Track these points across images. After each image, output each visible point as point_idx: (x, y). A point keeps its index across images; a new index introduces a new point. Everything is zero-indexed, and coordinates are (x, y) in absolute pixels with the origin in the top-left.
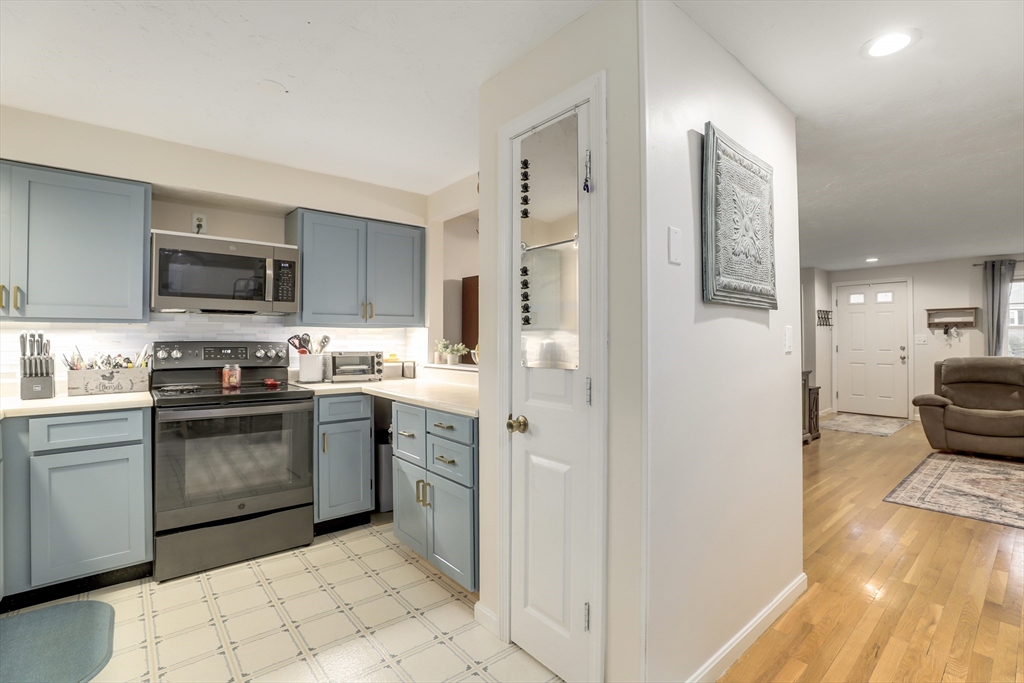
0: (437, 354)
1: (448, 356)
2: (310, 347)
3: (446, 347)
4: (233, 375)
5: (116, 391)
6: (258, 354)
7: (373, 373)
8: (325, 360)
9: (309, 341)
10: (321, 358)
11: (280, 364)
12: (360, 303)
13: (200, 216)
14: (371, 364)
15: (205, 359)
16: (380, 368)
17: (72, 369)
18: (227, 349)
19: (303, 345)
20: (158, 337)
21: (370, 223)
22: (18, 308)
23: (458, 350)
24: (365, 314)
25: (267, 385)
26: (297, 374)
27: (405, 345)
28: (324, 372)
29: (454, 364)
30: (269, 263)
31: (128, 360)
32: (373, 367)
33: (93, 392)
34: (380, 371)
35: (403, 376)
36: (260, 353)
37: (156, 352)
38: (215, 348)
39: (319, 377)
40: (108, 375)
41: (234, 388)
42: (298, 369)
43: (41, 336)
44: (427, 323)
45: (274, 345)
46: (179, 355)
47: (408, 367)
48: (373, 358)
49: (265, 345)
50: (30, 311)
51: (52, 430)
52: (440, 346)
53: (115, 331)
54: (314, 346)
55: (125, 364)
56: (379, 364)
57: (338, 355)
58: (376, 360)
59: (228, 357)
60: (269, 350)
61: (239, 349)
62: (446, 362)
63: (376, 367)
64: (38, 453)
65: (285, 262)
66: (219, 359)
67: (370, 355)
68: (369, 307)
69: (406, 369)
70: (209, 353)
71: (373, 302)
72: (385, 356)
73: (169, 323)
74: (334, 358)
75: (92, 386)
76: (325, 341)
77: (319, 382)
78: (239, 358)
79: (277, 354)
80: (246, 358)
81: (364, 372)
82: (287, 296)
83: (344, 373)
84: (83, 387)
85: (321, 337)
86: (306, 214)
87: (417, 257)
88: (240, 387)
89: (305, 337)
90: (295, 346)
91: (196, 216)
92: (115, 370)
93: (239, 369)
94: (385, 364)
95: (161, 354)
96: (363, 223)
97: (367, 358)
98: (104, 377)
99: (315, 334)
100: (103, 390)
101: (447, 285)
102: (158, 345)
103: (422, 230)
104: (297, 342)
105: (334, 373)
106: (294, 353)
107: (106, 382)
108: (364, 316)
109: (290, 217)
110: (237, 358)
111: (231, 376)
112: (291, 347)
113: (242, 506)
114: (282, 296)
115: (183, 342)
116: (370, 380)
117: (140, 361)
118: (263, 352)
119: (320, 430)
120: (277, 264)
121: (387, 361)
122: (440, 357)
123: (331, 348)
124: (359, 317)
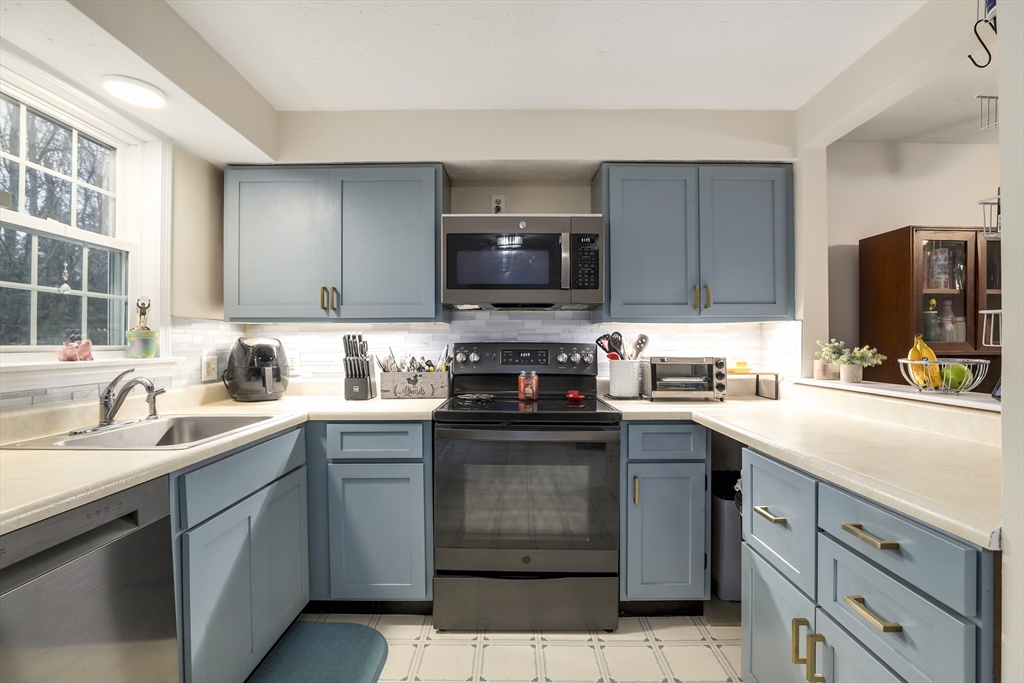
0: (817, 364)
1: (842, 367)
2: (622, 351)
3: (838, 352)
4: (529, 384)
5: (420, 396)
6: (561, 359)
7: (711, 389)
8: (642, 367)
9: (620, 343)
10: (637, 365)
11: (586, 372)
12: (690, 286)
13: (498, 197)
14: (707, 377)
15: (503, 363)
16: (722, 382)
17: (384, 370)
18: (526, 352)
19: (614, 346)
20: (458, 338)
21: (701, 167)
22: (334, 309)
23: (863, 358)
24: (698, 302)
25: (567, 399)
26: (607, 385)
27: (761, 349)
28: (642, 385)
29: (853, 381)
30: (565, 239)
31: (429, 364)
32: (710, 381)
33: (400, 395)
34: (721, 387)
35: (758, 393)
36: (563, 358)
37: (456, 355)
38: (514, 351)
39: (634, 390)
40: (412, 379)
41: (529, 401)
42: (608, 378)
43: (360, 337)
44: (800, 313)
45: (580, 347)
46: (476, 359)
47: (765, 381)
48: (710, 367)
49: (569, 348)
50: (345, 312)
51: (345, 438)
52: (826, 350)
53: (423, 332)
54: (628, 348)
55: (427, 368)
56: (721, 376)
57: (659, 362)
58: (715, 370)
59: (527, 361)
60: (573, 354)
61: (540, 352)
62: (837, 376)
63: (716, 381)
64: (336, 461)
65: (585, 236)
66: (517, 364)
67: (706, 362)
68: (703, 291)
69: (762, 385)
70: (508, 357)
71: (710, 285)
72: (730, 365)
73: (471, 322)
74: (654, 366)
75: (400, 389)
76: (642, 342)
77: (634, 398)
78: (538, 364)
79: (582, 359)
80: (547, 363)
81: (698, 387)
82: (589, 282)
83: (667, 387)
84: (392, 390)
85: (636, 338)
86: (613, 169)
87: (780, 211)
88: (536, 400)
89: (616, 336)
90: (604, 349)
91: (495, 198)
92: (419, 374)
93: (536, 377)
94: (729, 377)
95: (460, 357)
96: (692, 170)
97: (702, 366)
98: (409, 379)
99: (629, 332)
100: (409, 394)
101: (834, 253)
102: (458, 347)
103: (788, 167)
104: (606, 343)
105: (654, 388)
106: (602, 356)
107: (411, 386)
108: (697, 306)
109: (594, 179)
110: (536, 363)
111: (526, 386)
112: (599, 349)
113: (526, 560)
114: (583, 282)
115: (484, 343)
116: (707, 400)
117: (440, 364)
118: (565, 356)
119: (628, 471)
120: (575, 239)
121: (732, 372)
122: (825, 369)
123: (651, 352)
124: (689, 307)
